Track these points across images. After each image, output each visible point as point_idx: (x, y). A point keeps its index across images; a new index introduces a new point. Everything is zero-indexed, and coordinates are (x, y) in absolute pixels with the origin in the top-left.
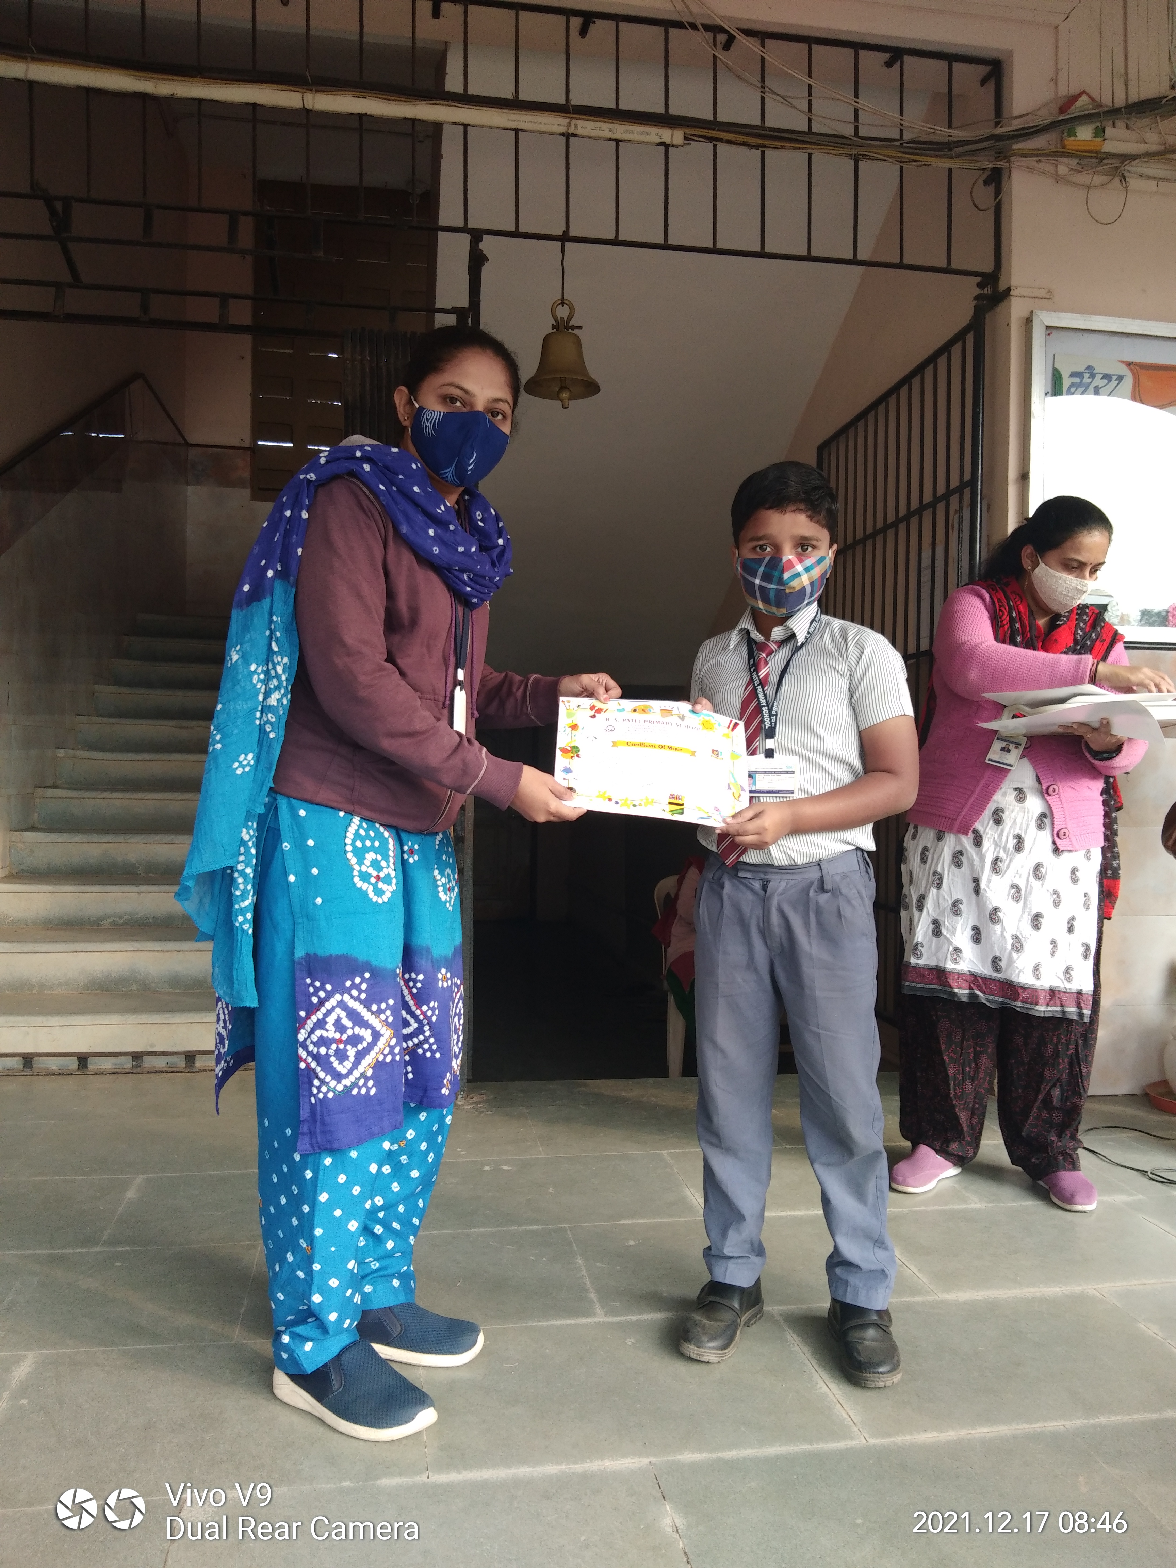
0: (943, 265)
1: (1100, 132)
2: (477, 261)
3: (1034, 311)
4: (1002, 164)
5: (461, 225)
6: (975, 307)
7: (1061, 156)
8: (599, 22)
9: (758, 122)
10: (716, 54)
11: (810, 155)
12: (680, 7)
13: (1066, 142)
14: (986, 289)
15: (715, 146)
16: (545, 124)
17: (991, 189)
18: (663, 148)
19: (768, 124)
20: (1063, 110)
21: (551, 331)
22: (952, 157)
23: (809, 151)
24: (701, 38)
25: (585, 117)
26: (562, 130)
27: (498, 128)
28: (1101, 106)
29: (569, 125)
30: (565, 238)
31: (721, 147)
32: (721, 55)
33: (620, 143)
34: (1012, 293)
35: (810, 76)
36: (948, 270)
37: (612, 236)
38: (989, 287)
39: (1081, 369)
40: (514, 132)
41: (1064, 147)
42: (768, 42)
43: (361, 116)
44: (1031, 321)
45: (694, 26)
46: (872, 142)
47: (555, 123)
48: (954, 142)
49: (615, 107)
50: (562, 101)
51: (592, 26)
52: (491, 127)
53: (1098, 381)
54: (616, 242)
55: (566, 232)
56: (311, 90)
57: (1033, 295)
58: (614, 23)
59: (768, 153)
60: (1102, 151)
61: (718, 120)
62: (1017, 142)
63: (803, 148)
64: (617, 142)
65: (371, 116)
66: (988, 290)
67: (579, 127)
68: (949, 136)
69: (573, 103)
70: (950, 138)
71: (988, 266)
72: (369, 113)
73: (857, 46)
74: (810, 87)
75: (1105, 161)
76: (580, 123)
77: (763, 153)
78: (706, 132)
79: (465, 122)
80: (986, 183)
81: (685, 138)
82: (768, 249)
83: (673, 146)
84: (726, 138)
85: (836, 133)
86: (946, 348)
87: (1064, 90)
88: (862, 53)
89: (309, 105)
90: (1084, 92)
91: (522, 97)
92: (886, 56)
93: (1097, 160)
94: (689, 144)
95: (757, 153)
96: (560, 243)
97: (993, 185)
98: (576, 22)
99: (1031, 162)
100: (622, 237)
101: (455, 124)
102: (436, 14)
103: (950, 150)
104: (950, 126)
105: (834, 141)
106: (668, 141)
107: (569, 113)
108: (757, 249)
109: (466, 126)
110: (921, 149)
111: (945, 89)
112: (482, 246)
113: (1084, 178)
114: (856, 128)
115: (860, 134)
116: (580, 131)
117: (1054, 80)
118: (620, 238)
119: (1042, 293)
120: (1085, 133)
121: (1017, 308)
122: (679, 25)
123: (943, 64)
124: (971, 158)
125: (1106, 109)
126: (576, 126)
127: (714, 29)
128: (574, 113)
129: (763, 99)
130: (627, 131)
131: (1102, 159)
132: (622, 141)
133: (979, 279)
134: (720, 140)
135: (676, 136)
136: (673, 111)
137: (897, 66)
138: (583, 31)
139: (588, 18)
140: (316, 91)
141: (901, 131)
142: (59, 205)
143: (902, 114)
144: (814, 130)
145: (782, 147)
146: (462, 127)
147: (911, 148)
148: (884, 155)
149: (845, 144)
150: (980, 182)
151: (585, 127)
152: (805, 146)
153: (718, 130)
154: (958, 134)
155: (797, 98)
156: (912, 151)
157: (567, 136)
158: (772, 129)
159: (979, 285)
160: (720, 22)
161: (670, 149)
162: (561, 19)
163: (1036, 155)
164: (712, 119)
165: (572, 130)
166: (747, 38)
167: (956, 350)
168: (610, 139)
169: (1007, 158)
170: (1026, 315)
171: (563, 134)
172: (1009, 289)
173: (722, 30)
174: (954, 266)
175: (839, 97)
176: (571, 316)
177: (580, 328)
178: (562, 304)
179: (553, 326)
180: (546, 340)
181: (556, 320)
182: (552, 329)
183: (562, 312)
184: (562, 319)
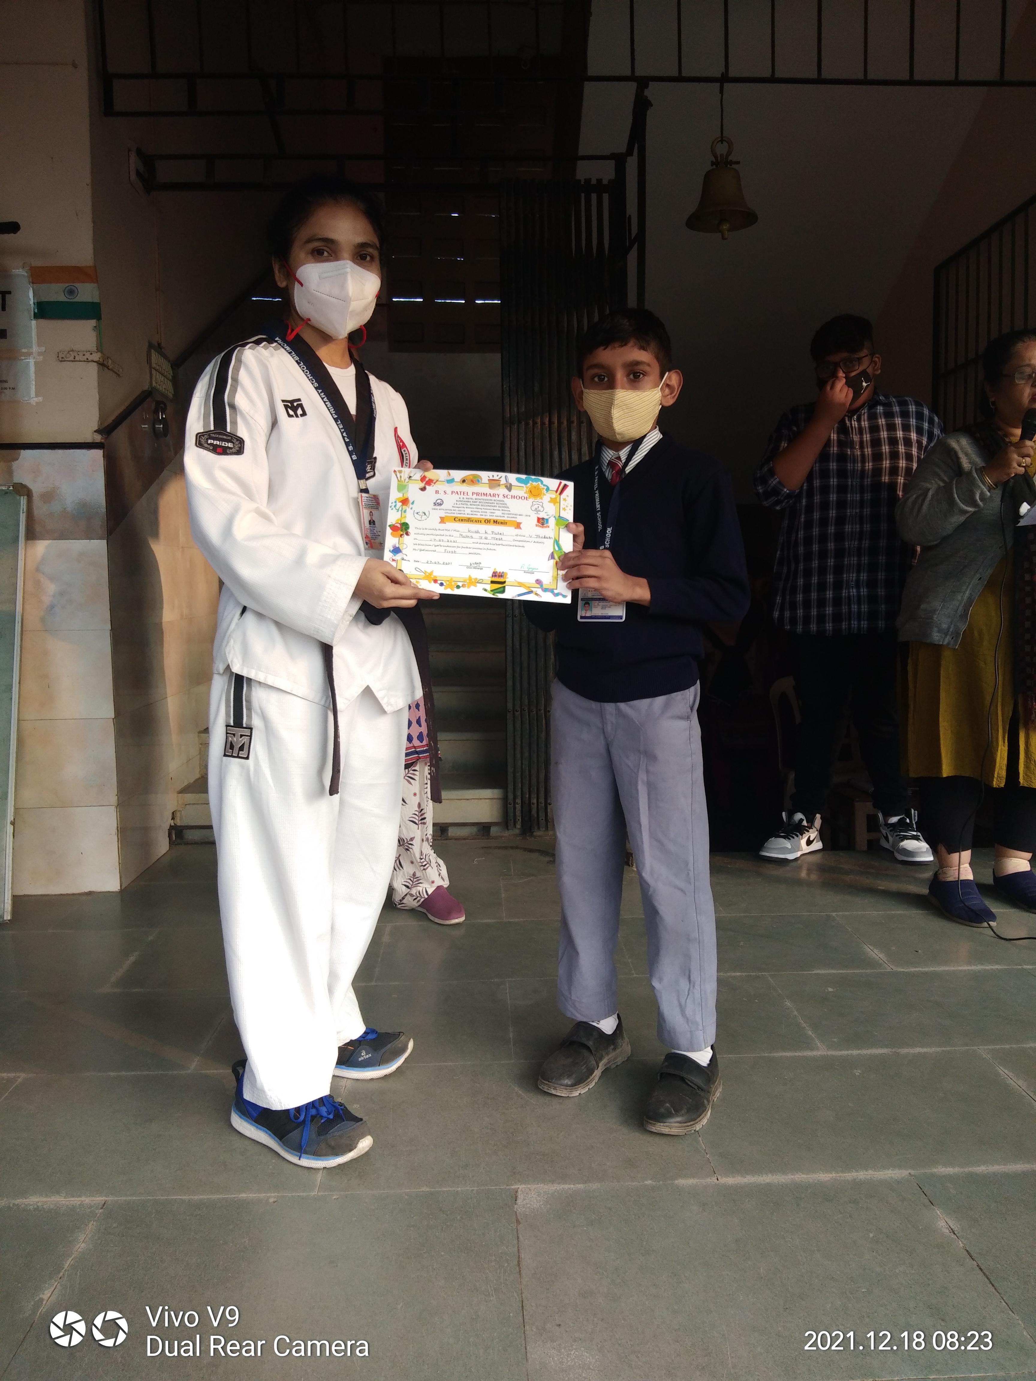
2: (641, 108)
5: (628, 72)
21: (711, 168)
30: (724, 79)
37: (767, 74)
54: (772, 80)
55: (725, 73)
82: (917, 77)
96: (719, 84)
100: (778, 75)
108: (906, 77)
112: (647, 92)
118: (776, 76)
142: (273, 84)
176: (729, 153)
177: (738, 163)
178: (722, 141)
179: (713, 163)
180: (707, 176)
181: (716, 157)
182: (712, 165)
183: (722, 149)
184: (722, 155)
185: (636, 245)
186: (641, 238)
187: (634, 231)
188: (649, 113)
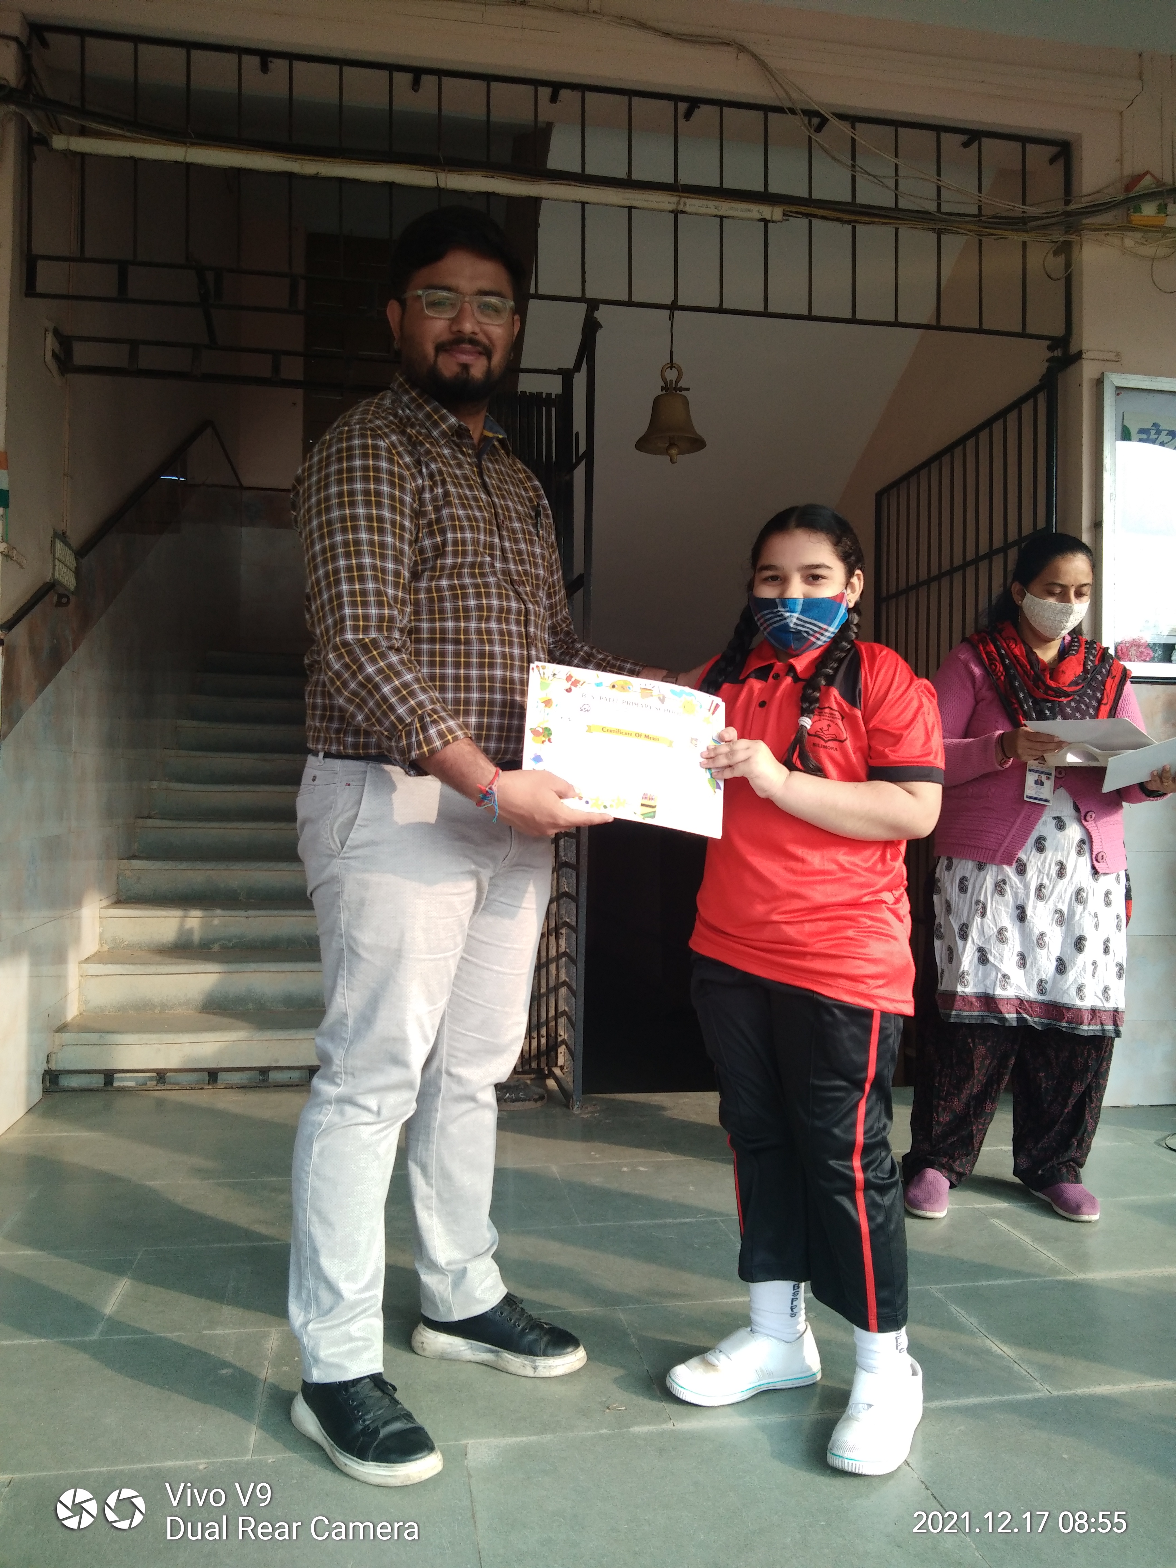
0: (1019, 329)
1: (1162, 209)
2: (591, 328)
3: (1105, 373)
4: (1074, 238)
5: (578, 294)
6: (1049, 369)
7: (1126, 230)
8: (702, 106)
9: (850, 200)
10: (813, 137)
11: (897, 230)
12: (782, 95)
13: (1132, 218)
14: (1056, 352)
15: (810, 222)
16: (657, 202)
17: (1061, 260)
18: (763, 223)
19: (860, 200)
20: (1128, 188)
21: (662, 393)
22: (1026, 231)
23: (897, 226)
24: (797, 122)
25: (693, 196)
26: (672, 207)
27: (613, 205)
28: (1164, 184)
29: (679, 203)
30: (674, 307)
31: (815, 222)
32: (815, 137)
33: (724, 219)
34: (1084, 356)
35: (897, 156)
36: (1023, 335)
37: (716, 304)
38: (1059, 349)
39: (1149, 426)
40: (627, 210)
41: (1130, 222)
42: (857, 125)
43: (489, 195)
44: (1103, 382)
45: (793, 111)
46: (953, 218)
47: (665, 201)
48: (1028, 217)
49: (718, 185)
50: (671, 180)
51: (697, 110)
52: (607, 205)
53: (1163, 437)
54: (720, 310)
55: (675, 302)
56: (444, 170)
57: (1103, 358)
58: (718, 108)
59: (859, 227)
60: (1166, 225)
61: (813, 197)
62: (1087, 218)
63: (890, 223)
64: (722, 218)
65: (498, 195)
66: (1058, 353)
67: (688, 205)
68: (1024, 212)
69: (682, 182)
70: (1025, 215)
71: (1058, 331)
72: (497, 191)
73: (938, 129)
74: (896, 166)
75: (1168, 235)
76: (688, 201)
77: (854, 228)
78: (803, 209)
79: (584, 200)
80: (1056, 253)
81: (784, 215)
82: (859, 316)
83: (773, 222)
84: (821, 214)
85: (923, 210)
86: (1017, 405)
87: (1128, 171)
88: (944, 136)
89: (442, 185)
90: (1147, 172)
91: (635, 177)
92: (963, 138)
93: (1160, 234)
94: (788, 220)
95: (849, 227)
96: (669, 311)
97: (1063, 255)
98: (683, 107)
99: (1100, 235)
100: (725, 306)
101: (575, 202)
102: (554, 99)
103: (1025, 224)
104: (1024, 203)
105: (919, 217)
106: (768, 217)
107: (678, 191)
108: (849, 315)
109: (583, 204)
110: (1000, 224)
111: (1020, 168)
112: (597, 314)
113: (1148, 250)
114: (939, 206)
115: (942, 211)
116: (688, 209)
117: (1120, 161)
118: (724, 307)
119: (1112, 356)
120: (1149, 209)
121: (1088, 370)
122: (779, 110)
123: (1018, 145)
124: (1043, 232)
125: (1169, 187)
126: (685, 204)
127: (810, 114)
128: (683, 192)
129: (854, 178)
130: (732, 209)
131: (1165, 233)
132: (726, 217)
133: (1048, 342)
134: (815, 216)
135: (775, 213)
136: (773, 189)
137: (975, 145)
138: (688, 115)
139: (694, 103)
140: (449, 171)
141: (980, 208)
142: (210, 276)
143: (980, 192)
144: (900, 206)
145: (872, 223)
146: (580, 205)
147: (989, 222)
148: (965, 229)
149: (931, 220)
150: (1051, 254)
151: (693, 204)
152: (891, 221)
153: (813, 207)
154: (1031, 211)
155: (887, 177)
156: (990, 225)
157: (676, 213)
158: (862, 206)
159: (1050, 348)
160: (817, 108)
161: (770, 225)
162: (669, 105)
163: (1104, 230)
164: (806, 196)
165: (681, 207)
166: (843, 122)
167: (1027, 408)
168: (716, 216)
169: (1078, 231)
170: (1096, 376)
171: (670, 212)
172: (1080, 353)
173: (817, 114)
174: (1030, 330)
175: (927, 177)
176: (679, 379)
177: (688, 389)
178: (671, 368)
179: (663, 389)
180: (657, 401)
181: (665, 382)
182: (662, 391)
183: (671, 375)
184: (671, 381)
185: (584, 462)
186: (589, 455)
187: (582, 448)
188: (600, 335)
